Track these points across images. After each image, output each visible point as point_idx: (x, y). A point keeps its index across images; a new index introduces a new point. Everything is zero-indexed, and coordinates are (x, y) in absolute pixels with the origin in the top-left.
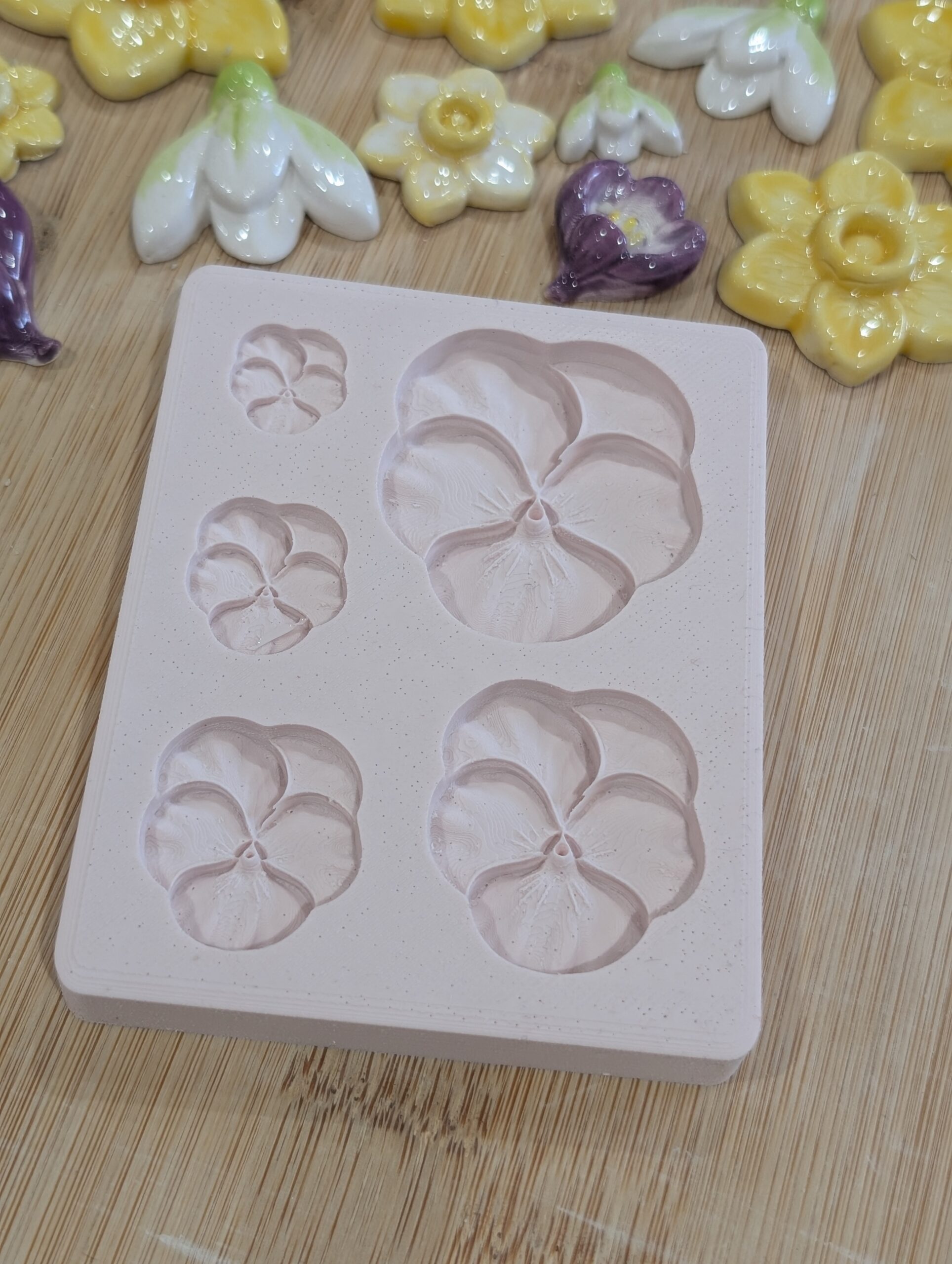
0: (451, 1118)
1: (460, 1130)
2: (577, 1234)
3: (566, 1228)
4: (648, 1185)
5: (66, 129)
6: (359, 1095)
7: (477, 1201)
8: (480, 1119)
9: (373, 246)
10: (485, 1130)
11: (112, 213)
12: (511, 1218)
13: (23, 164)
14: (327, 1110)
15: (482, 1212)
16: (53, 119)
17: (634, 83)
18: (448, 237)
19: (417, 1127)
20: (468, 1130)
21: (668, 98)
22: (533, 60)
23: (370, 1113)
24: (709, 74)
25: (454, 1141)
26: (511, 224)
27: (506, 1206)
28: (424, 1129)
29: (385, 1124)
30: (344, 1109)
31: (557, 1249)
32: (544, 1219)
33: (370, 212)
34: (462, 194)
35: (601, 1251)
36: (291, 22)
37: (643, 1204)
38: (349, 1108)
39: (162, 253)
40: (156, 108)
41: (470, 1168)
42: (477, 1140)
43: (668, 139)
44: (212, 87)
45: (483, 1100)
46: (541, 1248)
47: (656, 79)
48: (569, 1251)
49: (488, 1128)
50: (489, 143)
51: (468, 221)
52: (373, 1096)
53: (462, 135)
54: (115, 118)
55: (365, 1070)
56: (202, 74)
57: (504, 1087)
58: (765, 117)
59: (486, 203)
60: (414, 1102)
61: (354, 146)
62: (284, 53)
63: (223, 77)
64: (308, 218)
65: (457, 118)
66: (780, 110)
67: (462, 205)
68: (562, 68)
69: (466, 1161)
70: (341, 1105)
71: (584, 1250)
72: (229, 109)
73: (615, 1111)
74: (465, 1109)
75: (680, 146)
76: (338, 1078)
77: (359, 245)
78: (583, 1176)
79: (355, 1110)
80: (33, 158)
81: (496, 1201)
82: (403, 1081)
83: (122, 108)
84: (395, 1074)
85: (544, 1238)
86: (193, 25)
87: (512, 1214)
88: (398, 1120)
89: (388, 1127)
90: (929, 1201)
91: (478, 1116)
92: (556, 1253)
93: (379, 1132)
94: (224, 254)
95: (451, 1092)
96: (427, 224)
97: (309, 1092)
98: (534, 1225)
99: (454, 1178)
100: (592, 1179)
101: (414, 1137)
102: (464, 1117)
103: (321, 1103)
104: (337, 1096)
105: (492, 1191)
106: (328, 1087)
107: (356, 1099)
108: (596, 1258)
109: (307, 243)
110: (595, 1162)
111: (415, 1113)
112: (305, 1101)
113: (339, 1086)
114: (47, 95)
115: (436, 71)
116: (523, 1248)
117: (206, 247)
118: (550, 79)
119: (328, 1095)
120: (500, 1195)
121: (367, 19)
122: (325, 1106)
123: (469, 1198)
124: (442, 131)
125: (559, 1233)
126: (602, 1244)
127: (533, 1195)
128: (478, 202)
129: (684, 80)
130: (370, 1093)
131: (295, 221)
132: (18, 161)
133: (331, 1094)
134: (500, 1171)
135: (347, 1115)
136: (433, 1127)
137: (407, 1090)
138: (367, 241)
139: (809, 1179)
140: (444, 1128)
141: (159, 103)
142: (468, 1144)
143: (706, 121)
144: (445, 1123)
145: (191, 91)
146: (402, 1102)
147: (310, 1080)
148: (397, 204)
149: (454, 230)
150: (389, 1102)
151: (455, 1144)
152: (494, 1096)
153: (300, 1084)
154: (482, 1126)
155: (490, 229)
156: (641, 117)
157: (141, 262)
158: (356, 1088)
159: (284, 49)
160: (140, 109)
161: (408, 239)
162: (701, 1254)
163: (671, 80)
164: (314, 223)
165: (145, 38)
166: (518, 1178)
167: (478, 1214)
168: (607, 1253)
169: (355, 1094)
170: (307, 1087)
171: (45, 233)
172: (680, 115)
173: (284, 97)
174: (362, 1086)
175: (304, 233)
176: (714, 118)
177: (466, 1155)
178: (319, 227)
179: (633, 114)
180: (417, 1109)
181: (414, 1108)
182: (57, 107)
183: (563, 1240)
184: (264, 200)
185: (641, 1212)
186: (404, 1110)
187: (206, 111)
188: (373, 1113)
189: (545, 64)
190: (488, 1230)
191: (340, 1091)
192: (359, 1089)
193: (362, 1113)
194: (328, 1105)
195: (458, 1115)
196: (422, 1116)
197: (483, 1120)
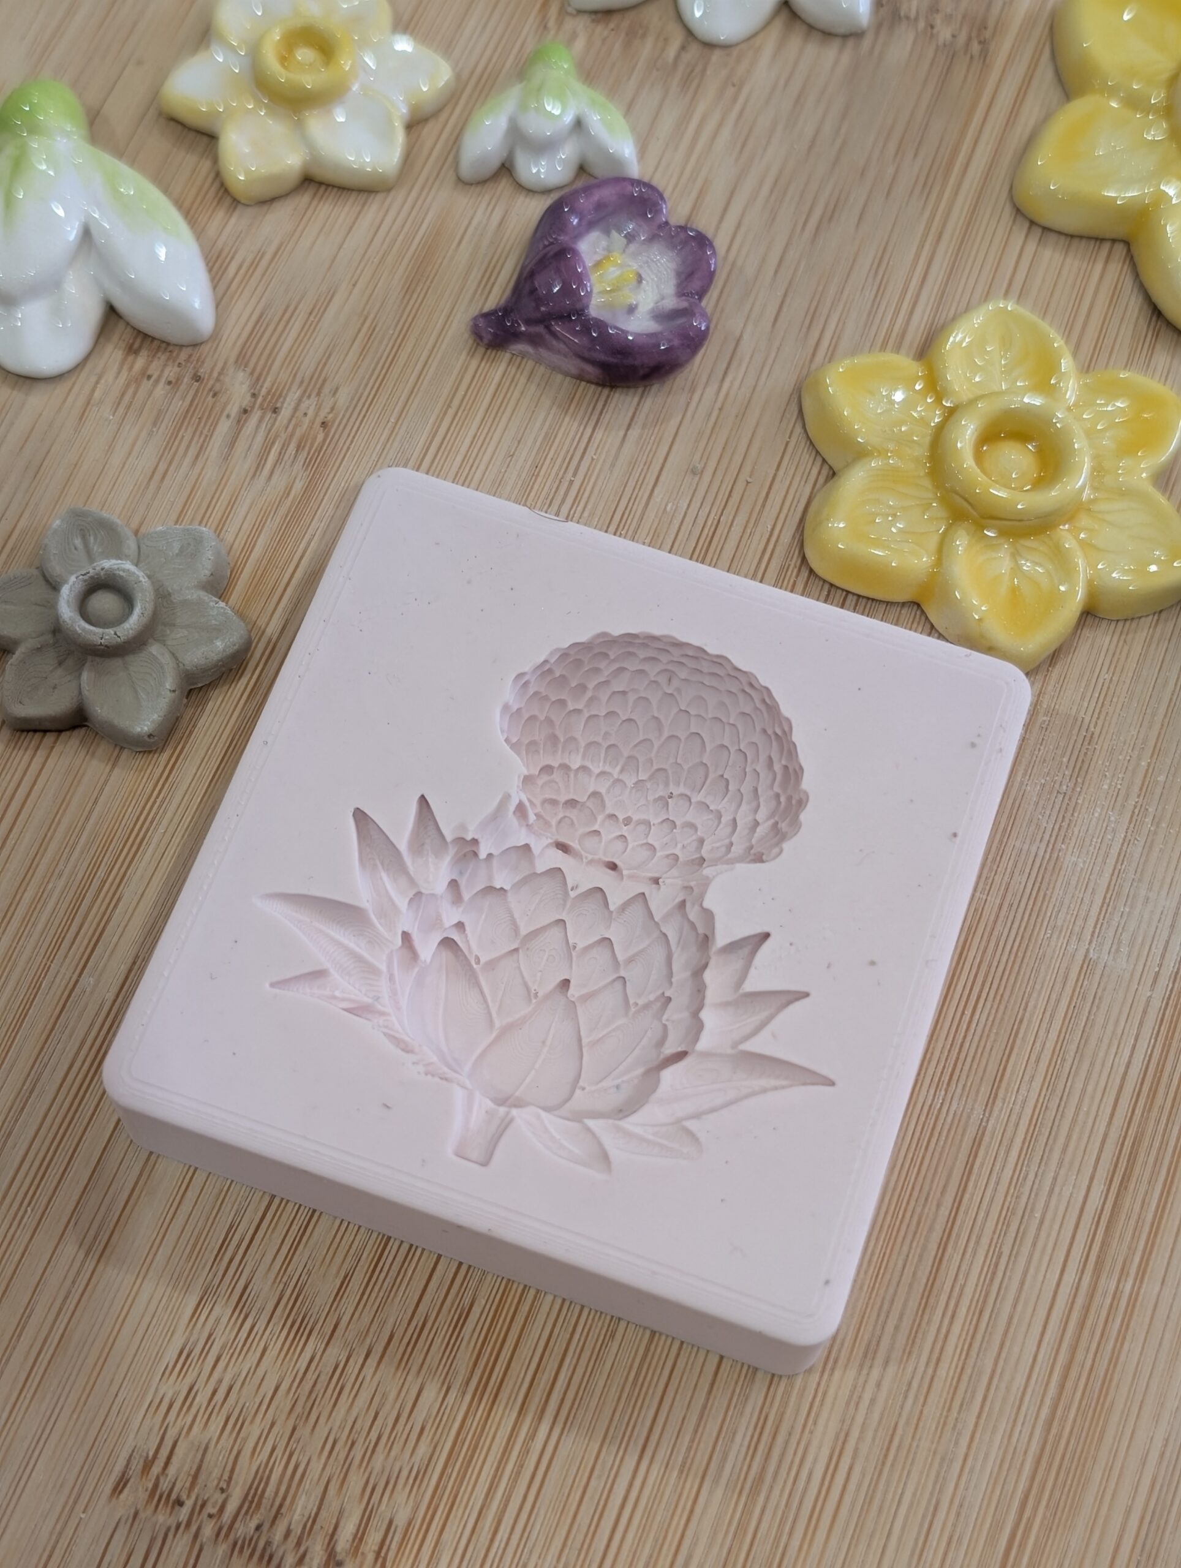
0: (339, 1549)
6: (214, 1511)
8: (378, 1553)
14: (169, 1529)
19: (290, 1560)
20: (361, 1565)
28: (300, 1561)
29: (247, 1552)
30: (194, 1528)
38: (199, 1528)
45: (384, 1527)
52: (234, 1512)
55: (226, 1476)
57: (415, 1510)
60: (290, 1524)
70: (189, 1524)
74: (359, 1537)
76: (188, 1485)
79: (208, 1530)
82: (277, 1493)
84: (267, 1484)
88: (264, 1550)
89: (250, 1558)
91: (376, 1548)
93: (237, 1562)
95: (341, 1512)
97: (147, 1502)
102: (357, 1549)
103: (163, 1518)
104: (184, 1513)
106: (174, 1496)
107: (210, 1516)
111: (290, 1539)
112: (142, 1515)
113: (188, 1496)
119: (173, 1507)
122: (168, 1524)
130: (230, 1509)
133: (177, 1508)
135: (196, 1536)
136: (312, 1559)
137: (281, 1506)
140: (328, 1562)
144: (330, 1556)
146: (273, 1523)
147: (150, 1485)
150: (253, 1525)
152: (401, 1521)
153: (135, 1494)
154: (380, 1560)
158: (212, 1501)
169: (210, 1509)
170: (145, 1495)
174: (219, 1498)
180: (292, 1536)
181: (288, 1532)
186: (275, 1535)
188: (232, 1536)
191: (189, 1504)
192: (216, 1502)
193: (218, 1535)
194: (172, 1522)
195: (348, 1546)
196: (299, 1544)
197: (382, 1554)
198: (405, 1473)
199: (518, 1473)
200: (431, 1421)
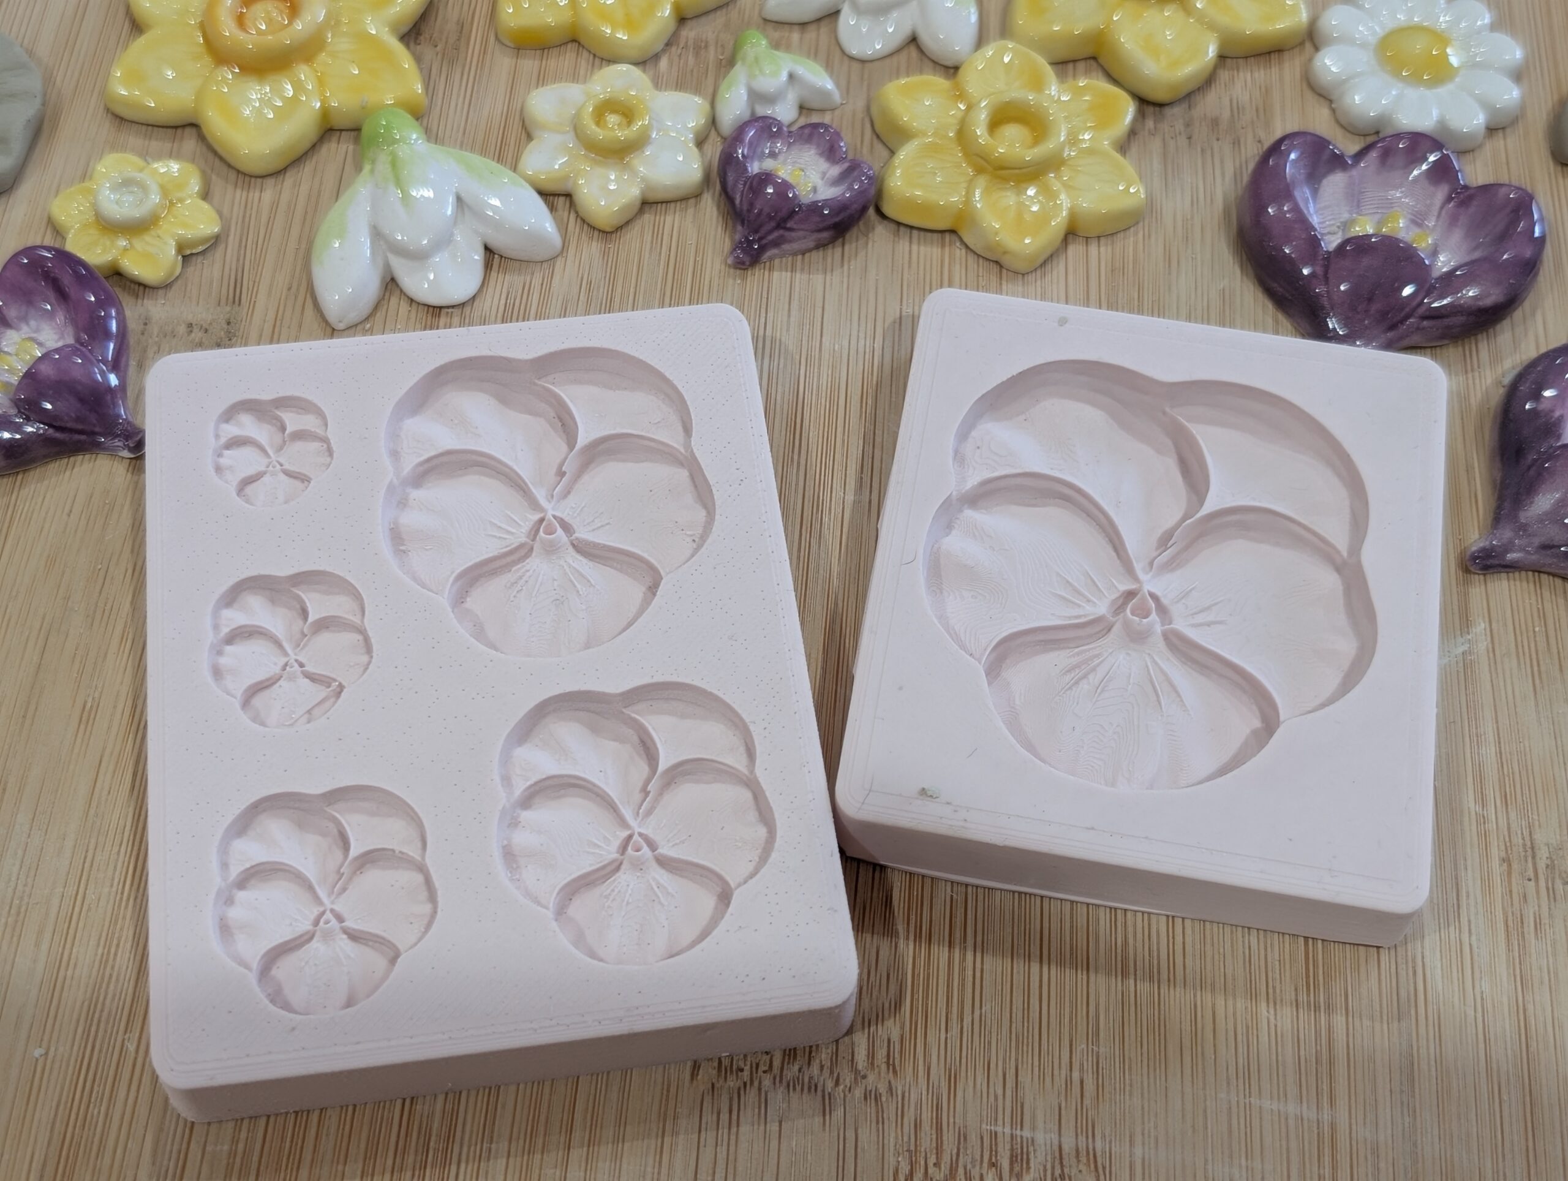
0: (860, 1067)
1: (871, 1078)
2: (1008, 1147)
3: (996, 1144)
4: (1064, 1086)
5: (220, 213)
6: (766, 1068)
7: (906, 1139)
8: (888, 1063)
9: (559, 263)
10: (895, 1072)
11: (289, 289)
12: (941, 1147)
13: (186, 258)
14: (739, 1089)
15: (912, 1148)
16: (205, 206)
17: (776, 45)
18: (632, 236)
19: (830, 1084)
20: (879, 1073)
21: (813, 53)
22: (668, 44)
23: (781, 1081)
24: (848, 20)
25: (869, 1088)
26: (691, 211)
27: (934, 1137)
28: (837, 1083)
29: (798, 1088)
30: (756, 1083)
31: (993, 1165)
32: (973, 1138)
33: (550, 230)
34: (634, 192)
35: (1035, 1157)
36: (418, 59)
37: (1063, 1105)
38: (760, 1083)
39: (353, 317)
40: (304, 177)
41: (890, 1111)
42: (890, 1082)
43: (824, 93)
44: (357, 140)
45: (886, 1044)
46: (978, 1168)
47: (796, 36)
48: (1005, 1164)
49: (898, 1068)
50: (649, 137)
51: (647, 217)
52: (780, 1066)
53: (622, 134)
54: (268, 193)
56: (341, 130)
57: (902, 1028)
58: (913, 52)
59: (660, 196)
60: (821, 1062)
61: (515, 169)
62: (420, 91)
63: (366, 130)
64: (488, 249)
65: (612, 119)
66: (925, 38)
67: (638, 203)
68: (700, 47)
69: (885, 1105)
70: (752, 1080)
71: (1019, 1160)
72: (383, 159)
73: (1014, 1025)
74: (871, 1056)
75: (837, 97)
76: (742, 1056)
77: (545, 265)
78: (1000, 1092)
79: (767, 1082)
80: (194, 251)
81: (923, 1135)
83: (270, 182)
85: (978, 1158)
86: (321, 82)
87: (942, 1143)
88: (810, 1082)
89: (802, 1090)
90: (1333, 1039)
91: (885, 1060)
92: (994, 1169)
93: (794, 1096)
94: (414, 306)
95: (853, 1044)
96: (608, 229)
97: (718, 1076)
98: (966, 1149)
99: (878, 1123)
100: (1009, 1093)
101: (829, 1094)
102: (872, 1064)
103: (732, 1083)
104: (746, 1074)
105: (917, 1126)
106: (735, 1067)
107: (765, 1072)
108: (1032, 1165)
109: (494, 274)
110: (1007, 1076)
111: (824, 1071)
112: (717, 1085)
113: (745, 1065)
114: (195, 185)
115: (575, 78)
116: (961, 1171)
117: (394, 300)
118: (691, 60)
119: (737, 1073)
120: (926, 1126)
121: (492, 39)
122: (737, 1085)
123: (896, 1138)
124: (600, 134)
125: (991, 1151)
126: (1035, 1151)
127: (957, 1121)
128: (652, 197)
129: (824, 29)
130: (777, 1063)
131: (478, 257)
132: (180, 257)
133: (740, 1074)
134: (919, 1105)
135: (760, 1089)
136: (844, 1080)
137: (811, 1052)
138: (553, 259)
139: (1215, 1046)
140: (856, 1079)
141: (308, 167)
142: (883, 1089)
143: (856, 66)
144: (856, 1073)
145: (337, 151)
146: (809, 1064)
147: (717, 1064)
148: (573, 216)
149: (636, 227)
150: (796, 1067)
151: (871, 1091)
152: (895, 1036)
153: (708, 1072)
154: (891, 1067)
155: (671, 220)
156: (791, 76)
157: (334, 329)
158: (762, 1063)
159: (419, 88)
160: (289, 179)
161: (593, 248)
162: (1131, 1137)
163: (811, 34)
164: (494, 254)
165: (275, 109)
166: (939, 1108)
167: (908, 1151)
168: (1041, 1158)
169: (762, 1068)
170: (715, 1072)
171: (229, 323)
172: (828, 66)
173: (432, 136)
174: (767, 1058)
175: (488, 266)
176: (863, 62)
177: (884, 1099)
178: (502, 257)
179: (784, 77)
180: (825, 1067)
181: (822, 1067)
182: (206, 195)
183: (996, 1157)
184: (443, 241)
185: (1063, 1112)
186: (813, 1071)
187: (359, 169)
188: (784, 1081)
189: (681, 46)
190: (922, 1163)
191: (747, 1068)
192: (765, 1062)
193: (774, 1083)
194: (739, 1083)
195: (865, 1064)
196: (832, 1072)
197: (891, 1062)
198: (887, 1005)
199: (963, 985)
200: (892, 970)
